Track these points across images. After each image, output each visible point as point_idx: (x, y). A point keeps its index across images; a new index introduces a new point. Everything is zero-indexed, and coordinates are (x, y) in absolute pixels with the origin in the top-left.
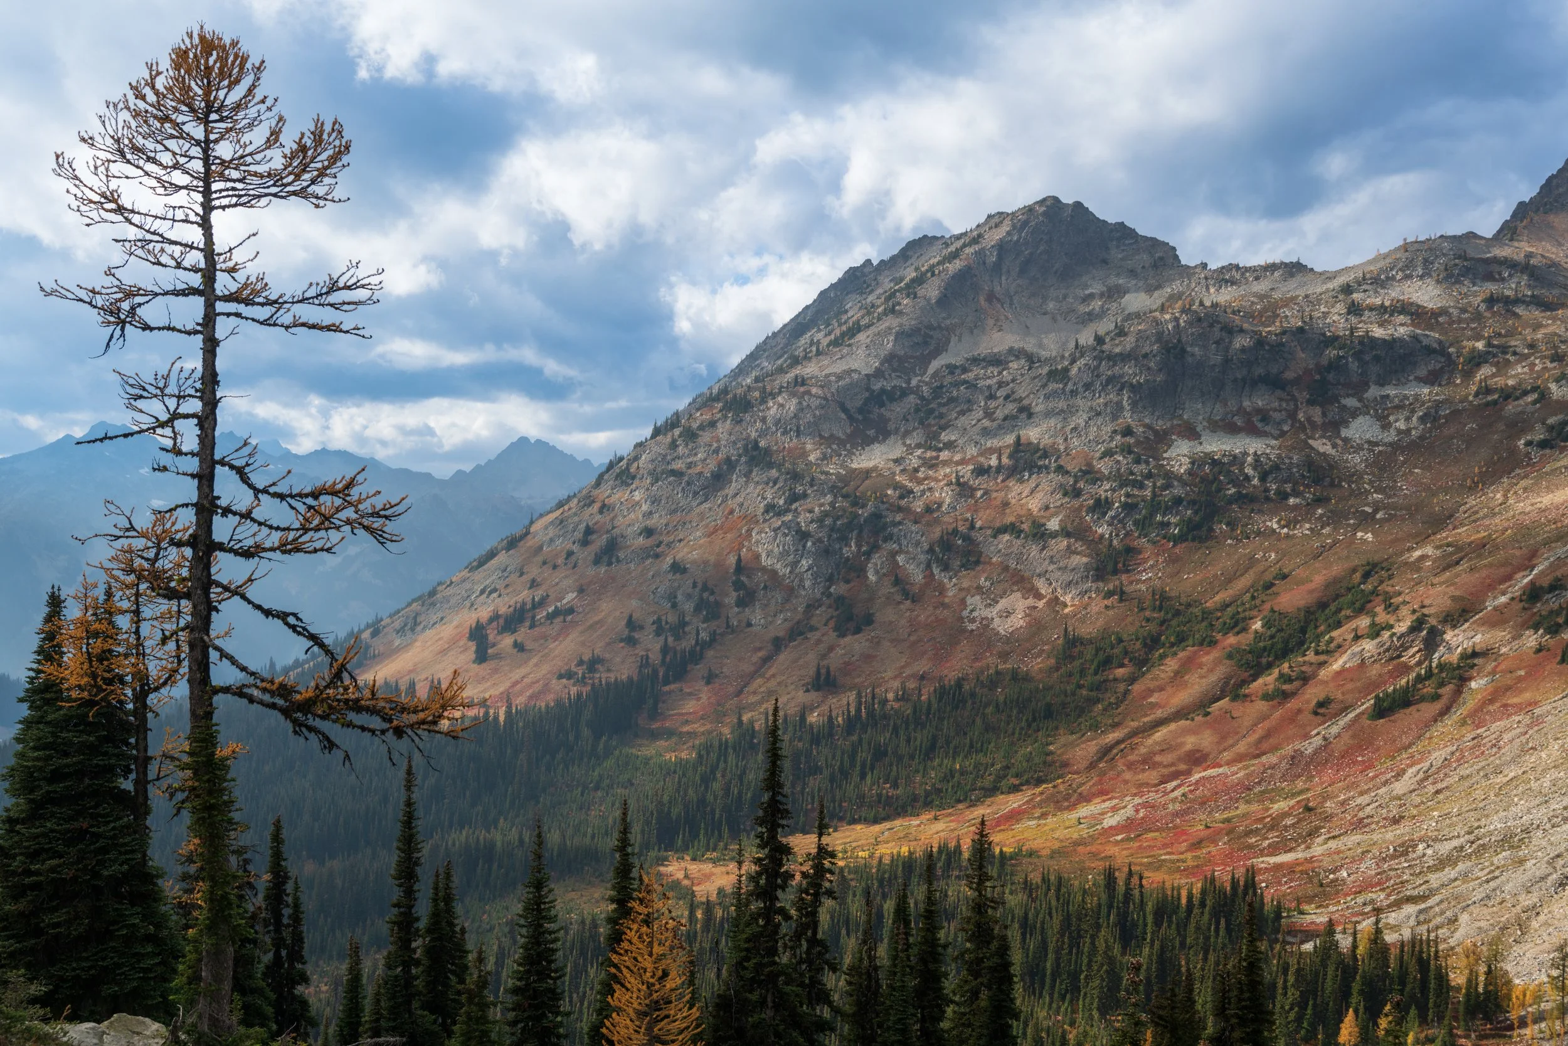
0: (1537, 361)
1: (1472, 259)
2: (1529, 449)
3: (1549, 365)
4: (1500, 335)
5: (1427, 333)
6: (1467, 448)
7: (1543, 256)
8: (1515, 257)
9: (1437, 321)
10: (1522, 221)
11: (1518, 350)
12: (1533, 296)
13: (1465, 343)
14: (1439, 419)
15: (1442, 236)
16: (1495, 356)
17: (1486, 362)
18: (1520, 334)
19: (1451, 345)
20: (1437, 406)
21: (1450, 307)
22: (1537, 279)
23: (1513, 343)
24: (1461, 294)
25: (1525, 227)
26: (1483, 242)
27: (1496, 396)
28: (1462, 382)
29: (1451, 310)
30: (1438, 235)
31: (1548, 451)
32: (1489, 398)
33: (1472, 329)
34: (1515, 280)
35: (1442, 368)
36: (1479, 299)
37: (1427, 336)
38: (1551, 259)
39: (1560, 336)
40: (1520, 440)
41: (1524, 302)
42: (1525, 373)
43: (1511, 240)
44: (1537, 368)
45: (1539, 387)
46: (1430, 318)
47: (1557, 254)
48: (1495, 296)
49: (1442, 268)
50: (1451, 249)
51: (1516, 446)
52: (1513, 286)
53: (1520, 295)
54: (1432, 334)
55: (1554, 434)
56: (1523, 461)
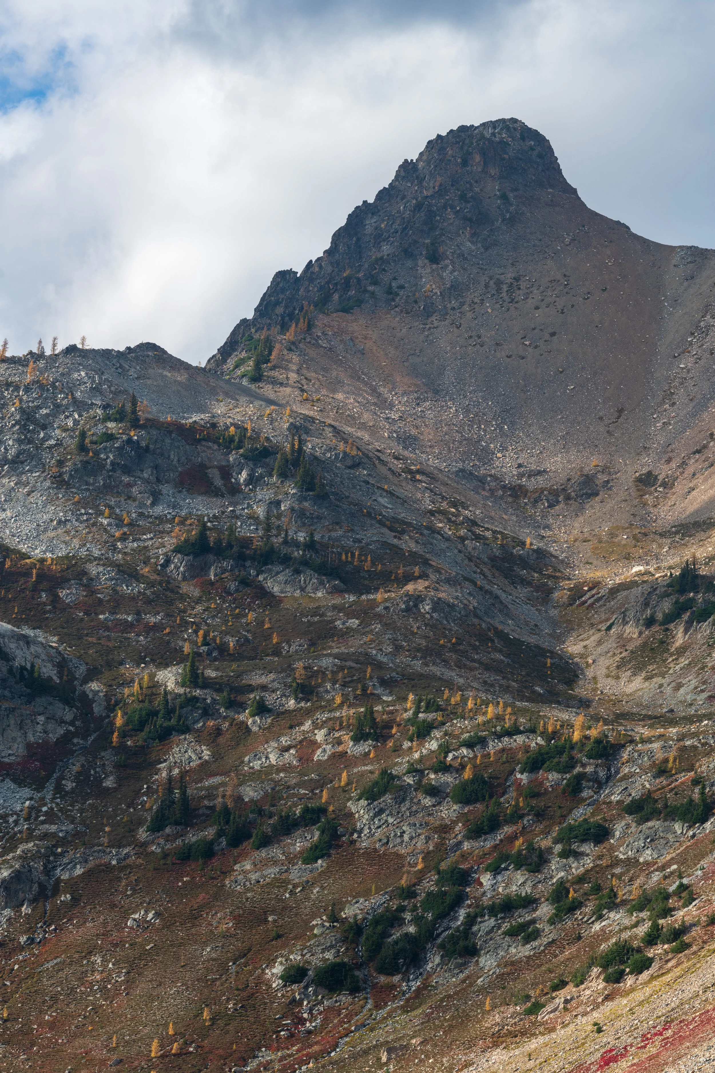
0: (320, 736)
1: (152, 424)
2: (296, 990)
3: (349, 746)
4: (223, 649)
5: (27, 631)
6: (130, 983)
7: (337, 431)
8: (267, 431)
9: (56, 599)
10: (284, 328)
11: (270, 699)
12: (311, 545)
13: (128, 669)
14: (56, 891)
15: (72, 349)
16: (207, 712)
17: (186, 730)
18: (277, 652)
19: (92, 674)
20: (51, 851)
21: (90, 559)
22: (322, 498)
23: (258, 679)
24: (120, 523)
25: (292, 346)
26: (181, 377)
27: (210, 833)
28: (120, 781)
29: (93, 569)
30: (61, 347)
31: (344, 999)
32: (192, 837)
33: (150, 629)
34: (265, 494)
35: (66, 738)
36: (170, 542)
37: (27, 641)
38: (356, 443)
39: (379, 666)
40: (271, 963)
41: (286, 560)
42: (286, 768)
43: (257, 378)
44: (318, 755)
45: (322, 811)
46: (35, 589)
47: (373, 430)
48: (212, 537)
49: (72, 443)
50: (96, 390)
51: (260, 981)
52: (260, 511)
53: (277, 541)
54: (40, 635)
55: (362, 950)
56: (278, 1024)
